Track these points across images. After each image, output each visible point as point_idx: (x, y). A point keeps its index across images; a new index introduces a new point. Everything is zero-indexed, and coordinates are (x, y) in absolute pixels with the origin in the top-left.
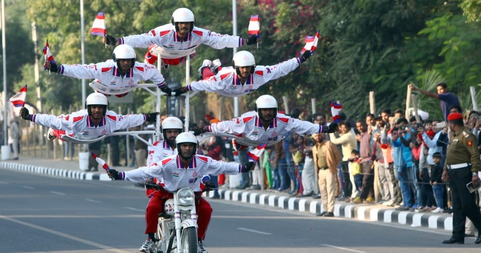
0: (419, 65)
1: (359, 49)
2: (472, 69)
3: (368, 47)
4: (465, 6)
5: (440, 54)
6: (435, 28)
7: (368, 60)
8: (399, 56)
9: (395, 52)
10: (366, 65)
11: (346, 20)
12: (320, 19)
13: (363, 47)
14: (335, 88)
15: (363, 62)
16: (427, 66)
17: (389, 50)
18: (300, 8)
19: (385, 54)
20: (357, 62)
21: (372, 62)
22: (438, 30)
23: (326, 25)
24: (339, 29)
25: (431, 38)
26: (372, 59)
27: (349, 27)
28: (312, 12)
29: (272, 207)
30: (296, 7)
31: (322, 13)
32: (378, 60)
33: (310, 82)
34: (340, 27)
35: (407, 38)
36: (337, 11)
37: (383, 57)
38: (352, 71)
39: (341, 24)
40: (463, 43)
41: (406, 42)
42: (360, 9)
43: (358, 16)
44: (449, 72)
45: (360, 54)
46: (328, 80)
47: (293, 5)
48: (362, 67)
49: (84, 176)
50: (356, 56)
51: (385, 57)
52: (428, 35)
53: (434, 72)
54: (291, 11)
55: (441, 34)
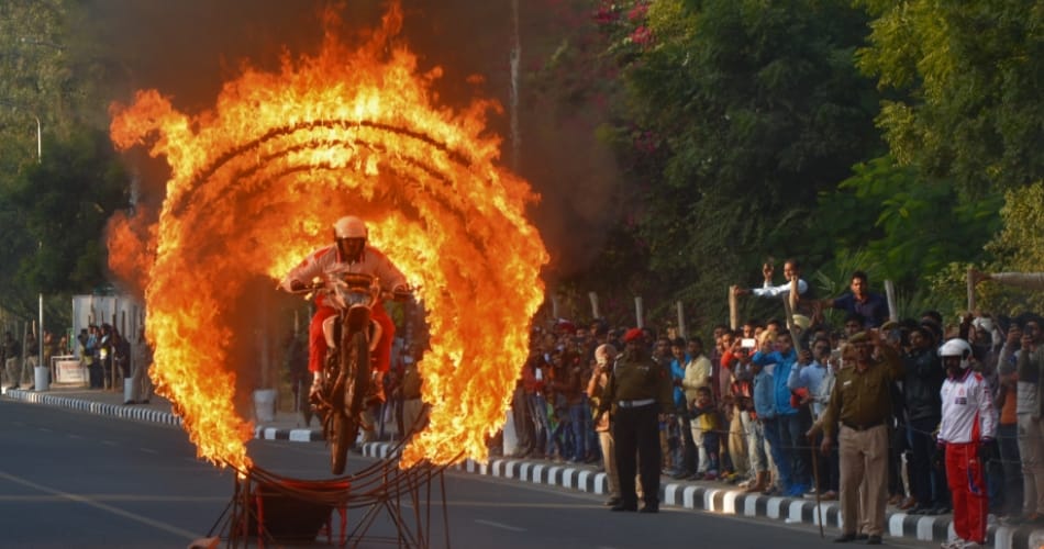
0: (843, 241)
1: (739, 210)
2: (931, 250)
3: (754, 207)
4: (894, 136)
5: (877, 224)
6: (867, 177)
7: (754, 229)
8: (809, 223)
9: (802, 216)
10: (751, 240)
11: (716, 158)
12: (671, 154)
13: (746, 207)
14: (696, 278)
15: (745, 233)
16: (857, 244)
17: (790, 214)
18: (637, 134)
19: (784, 221)
20: (736, 233)
21: (760, 234)
22: (872, 182)
23: (680, 167)
24: (704, 171)
25: (860, 194)
26: (760, 228)
27: (722, 171)
28: (657, 144)
29: (567, 489)
30: (629, 133)
31: (676, 145)
32: (770, 231)
33: (652, 268)
34: (706, 167)
35: (823, 193)
36: (702, 140)
37: (780, 225)
38: (725, 250)
39: (707, 163)
40: (917, 204)
41: (820, 200)
42: (740, 138)
43: (737, 151)
44: (892, 254)
45: (741, 218)
46: (684, 265)
47: (625, 129)
48: (744, 242)
49: (262, 433)
50: (734, 221)
51: (786, 224)
52: (855, 189)
53: (868, 253)
54: (620, 140)
55: (878, 188)
